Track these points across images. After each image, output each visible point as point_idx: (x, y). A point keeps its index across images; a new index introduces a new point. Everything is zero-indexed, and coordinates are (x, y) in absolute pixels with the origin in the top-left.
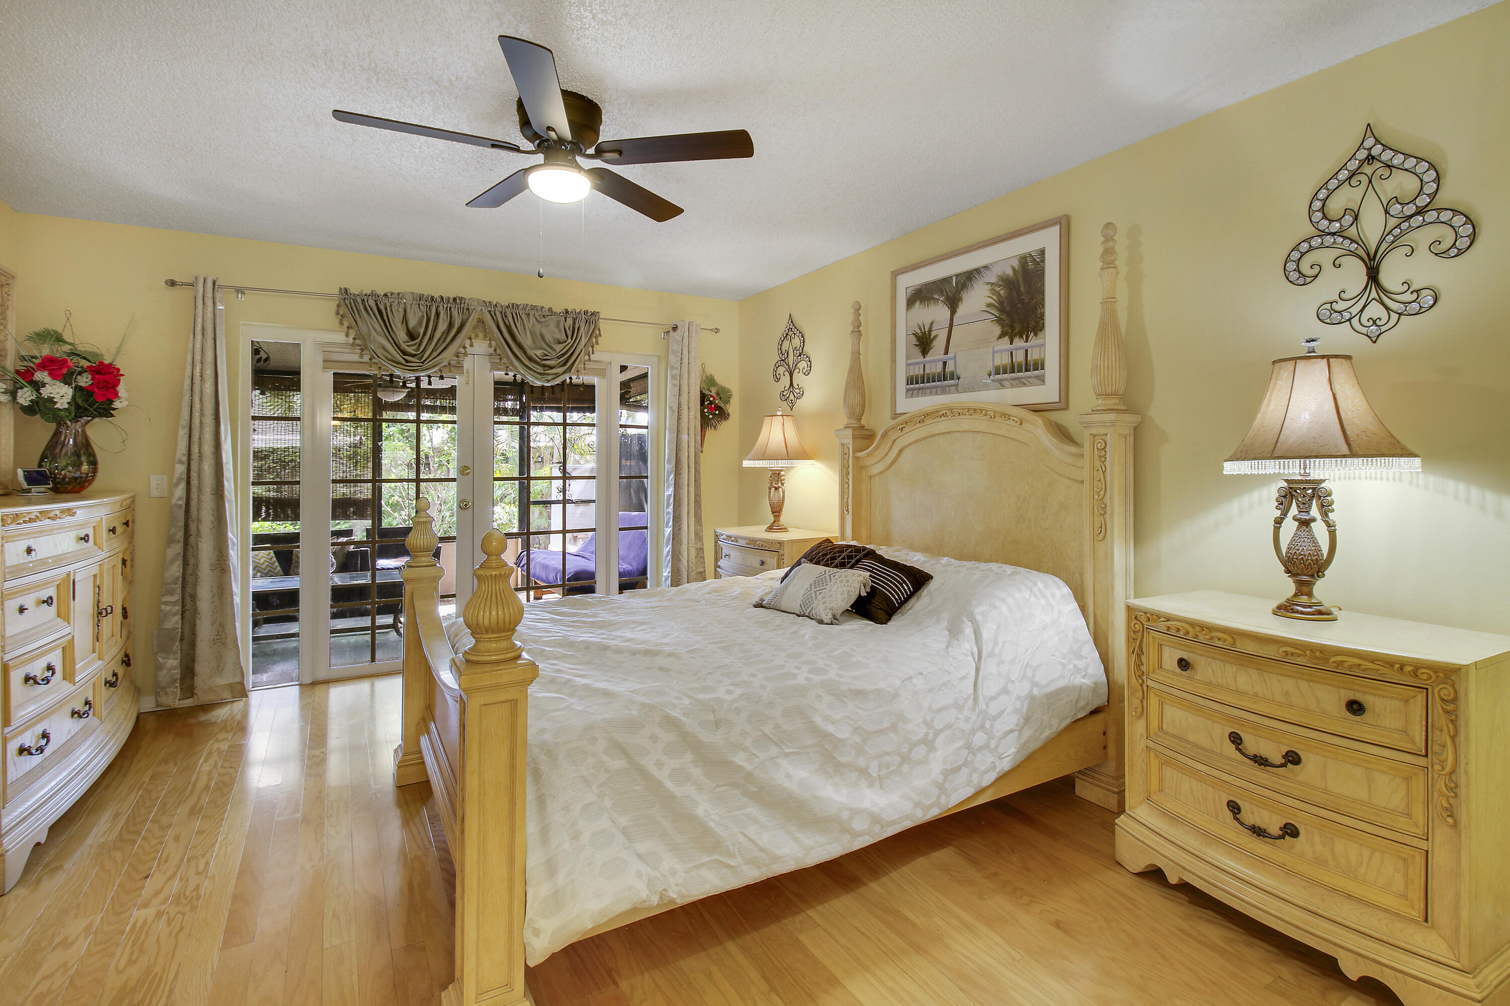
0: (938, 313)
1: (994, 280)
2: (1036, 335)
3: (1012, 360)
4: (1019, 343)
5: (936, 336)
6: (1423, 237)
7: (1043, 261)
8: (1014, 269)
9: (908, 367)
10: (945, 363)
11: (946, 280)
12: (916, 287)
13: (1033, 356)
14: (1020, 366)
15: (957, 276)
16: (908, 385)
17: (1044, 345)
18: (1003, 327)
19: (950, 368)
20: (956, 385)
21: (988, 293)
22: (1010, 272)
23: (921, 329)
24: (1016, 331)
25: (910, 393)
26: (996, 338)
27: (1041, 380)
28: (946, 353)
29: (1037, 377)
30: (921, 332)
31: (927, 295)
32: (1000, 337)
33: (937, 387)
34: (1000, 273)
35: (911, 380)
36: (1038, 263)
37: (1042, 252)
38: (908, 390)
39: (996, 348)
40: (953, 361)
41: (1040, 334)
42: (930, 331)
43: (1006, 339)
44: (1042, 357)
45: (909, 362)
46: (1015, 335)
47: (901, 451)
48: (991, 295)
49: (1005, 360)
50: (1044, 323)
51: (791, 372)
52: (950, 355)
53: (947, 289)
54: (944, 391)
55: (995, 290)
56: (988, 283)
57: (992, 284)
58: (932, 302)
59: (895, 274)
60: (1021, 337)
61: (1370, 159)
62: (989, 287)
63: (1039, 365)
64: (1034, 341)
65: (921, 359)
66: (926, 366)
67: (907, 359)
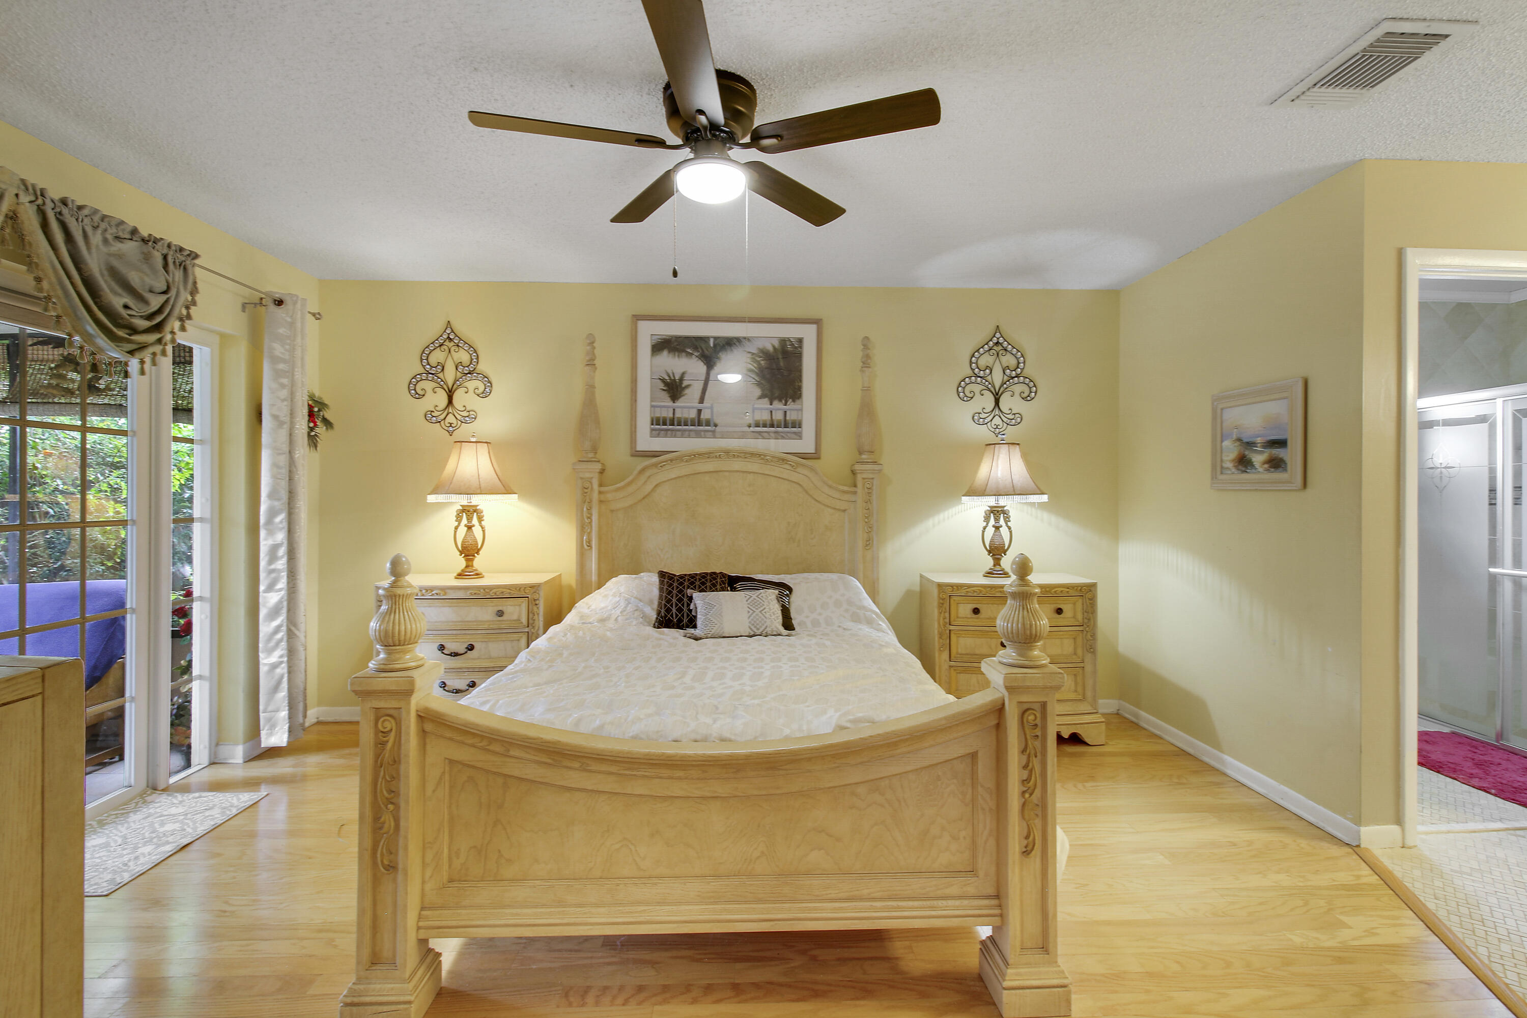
0: (691, 367)
1: (755, 351)
2: (794, 401)
3: (772, 418)
4: (777, 405)
5: (688, 386)
6: (1018, 389)
7: (801, 347)
8: (774, 347)
9: (653, 409)
10: (700, 411)
11: (704, 339)
12: (664, 337)
13: (791, 416)
14: (779, 421)
15: (716, 338)
16: (653, 425)
17: (801, 410)
18: (763, 390)
19: (705, 415)
20: (714, 432)
21: (749, 360)
22: (771, 349)
23: (669, 376)
24: (776, 395)
25: (655, 433)
26: (757, 397)
27: (799, 436)
28: (702, 401)
29: (795, 433)
30: (670, 379)
31: (678, 347)
32: (760, 398)
33: (691, 431)
34: (761, 347)
35: (655, 421)
36: (796, 348)
37: (800, 341)
38: (652, 430)
39: (755, 406)
40: (709, 410)
41: (798, 402)
42: (681, 379)
43: (766, 400)
44: (799, 419)
45: (653, 404)
46: (775, 399)
47: (656, 486)
48: (752, 363)
49: (766, 417)
50: (801, 393)
51: (450, 391)
52: (706, 404)
53: (703, 348)
54: (698, 435)
55: (755, 359)
56: (749, 352)
57: (753, 354)
58: (684, 354)
59: (637, 318)
60: (780, 401)
61: (997, 343)
62: (749, 355)
63: (797, 424)
64: (791, 405)
65: (671, 404)
66: (676, 411)
67: (652, 401)
